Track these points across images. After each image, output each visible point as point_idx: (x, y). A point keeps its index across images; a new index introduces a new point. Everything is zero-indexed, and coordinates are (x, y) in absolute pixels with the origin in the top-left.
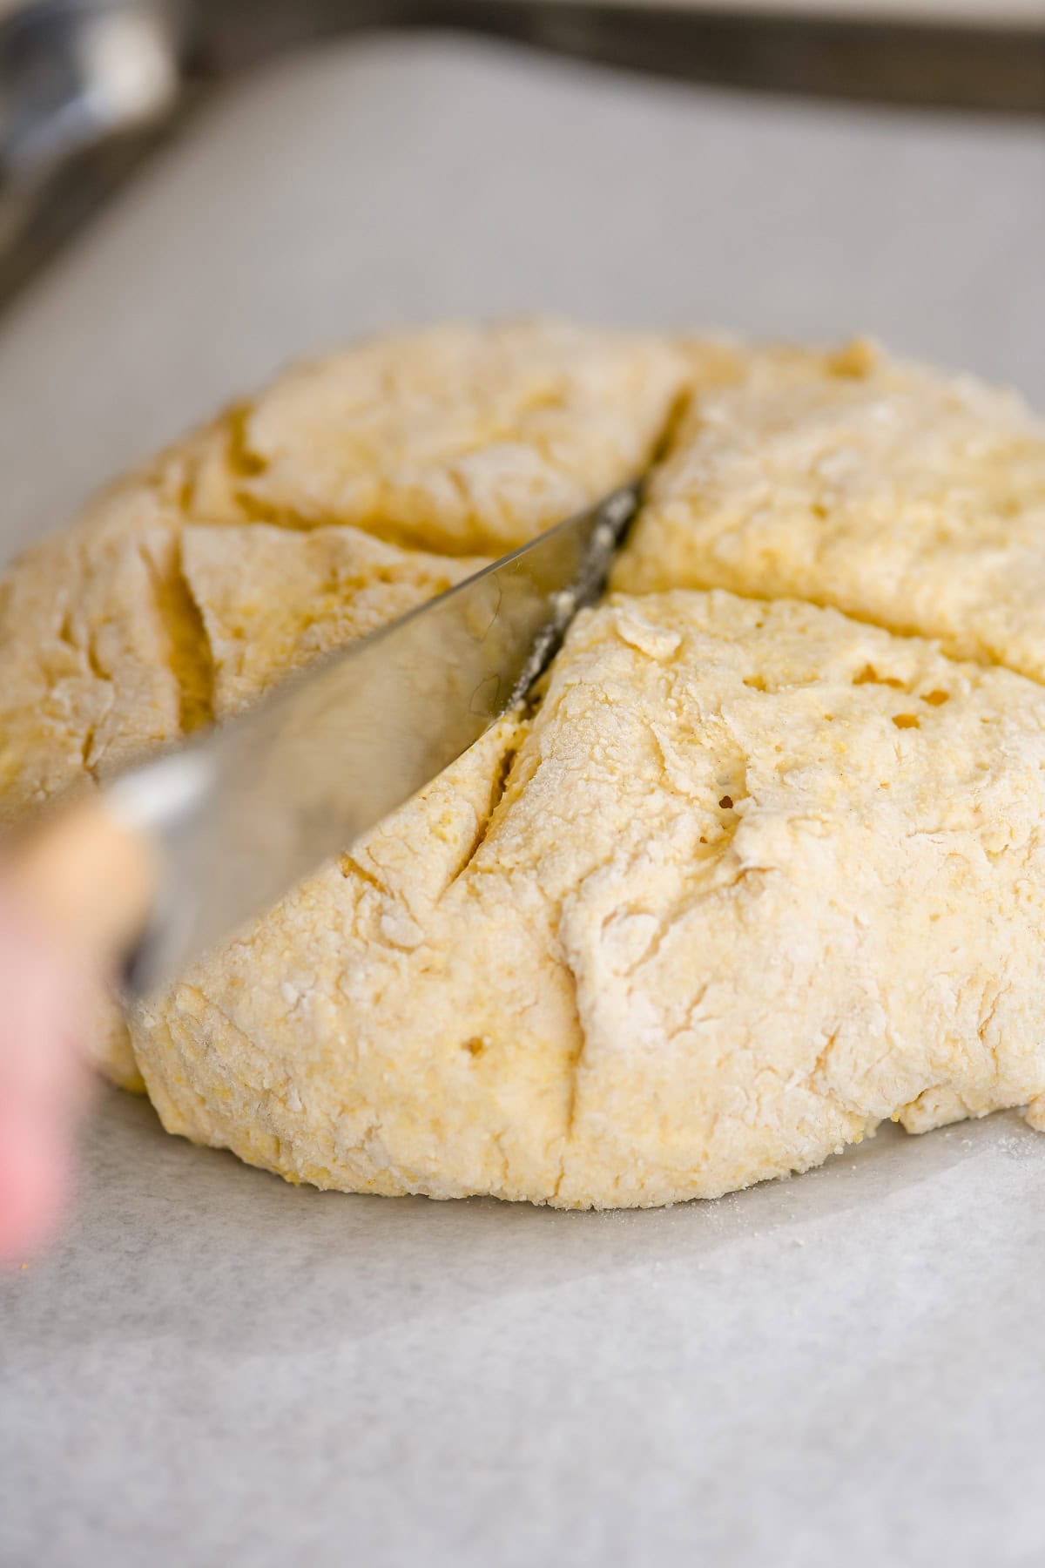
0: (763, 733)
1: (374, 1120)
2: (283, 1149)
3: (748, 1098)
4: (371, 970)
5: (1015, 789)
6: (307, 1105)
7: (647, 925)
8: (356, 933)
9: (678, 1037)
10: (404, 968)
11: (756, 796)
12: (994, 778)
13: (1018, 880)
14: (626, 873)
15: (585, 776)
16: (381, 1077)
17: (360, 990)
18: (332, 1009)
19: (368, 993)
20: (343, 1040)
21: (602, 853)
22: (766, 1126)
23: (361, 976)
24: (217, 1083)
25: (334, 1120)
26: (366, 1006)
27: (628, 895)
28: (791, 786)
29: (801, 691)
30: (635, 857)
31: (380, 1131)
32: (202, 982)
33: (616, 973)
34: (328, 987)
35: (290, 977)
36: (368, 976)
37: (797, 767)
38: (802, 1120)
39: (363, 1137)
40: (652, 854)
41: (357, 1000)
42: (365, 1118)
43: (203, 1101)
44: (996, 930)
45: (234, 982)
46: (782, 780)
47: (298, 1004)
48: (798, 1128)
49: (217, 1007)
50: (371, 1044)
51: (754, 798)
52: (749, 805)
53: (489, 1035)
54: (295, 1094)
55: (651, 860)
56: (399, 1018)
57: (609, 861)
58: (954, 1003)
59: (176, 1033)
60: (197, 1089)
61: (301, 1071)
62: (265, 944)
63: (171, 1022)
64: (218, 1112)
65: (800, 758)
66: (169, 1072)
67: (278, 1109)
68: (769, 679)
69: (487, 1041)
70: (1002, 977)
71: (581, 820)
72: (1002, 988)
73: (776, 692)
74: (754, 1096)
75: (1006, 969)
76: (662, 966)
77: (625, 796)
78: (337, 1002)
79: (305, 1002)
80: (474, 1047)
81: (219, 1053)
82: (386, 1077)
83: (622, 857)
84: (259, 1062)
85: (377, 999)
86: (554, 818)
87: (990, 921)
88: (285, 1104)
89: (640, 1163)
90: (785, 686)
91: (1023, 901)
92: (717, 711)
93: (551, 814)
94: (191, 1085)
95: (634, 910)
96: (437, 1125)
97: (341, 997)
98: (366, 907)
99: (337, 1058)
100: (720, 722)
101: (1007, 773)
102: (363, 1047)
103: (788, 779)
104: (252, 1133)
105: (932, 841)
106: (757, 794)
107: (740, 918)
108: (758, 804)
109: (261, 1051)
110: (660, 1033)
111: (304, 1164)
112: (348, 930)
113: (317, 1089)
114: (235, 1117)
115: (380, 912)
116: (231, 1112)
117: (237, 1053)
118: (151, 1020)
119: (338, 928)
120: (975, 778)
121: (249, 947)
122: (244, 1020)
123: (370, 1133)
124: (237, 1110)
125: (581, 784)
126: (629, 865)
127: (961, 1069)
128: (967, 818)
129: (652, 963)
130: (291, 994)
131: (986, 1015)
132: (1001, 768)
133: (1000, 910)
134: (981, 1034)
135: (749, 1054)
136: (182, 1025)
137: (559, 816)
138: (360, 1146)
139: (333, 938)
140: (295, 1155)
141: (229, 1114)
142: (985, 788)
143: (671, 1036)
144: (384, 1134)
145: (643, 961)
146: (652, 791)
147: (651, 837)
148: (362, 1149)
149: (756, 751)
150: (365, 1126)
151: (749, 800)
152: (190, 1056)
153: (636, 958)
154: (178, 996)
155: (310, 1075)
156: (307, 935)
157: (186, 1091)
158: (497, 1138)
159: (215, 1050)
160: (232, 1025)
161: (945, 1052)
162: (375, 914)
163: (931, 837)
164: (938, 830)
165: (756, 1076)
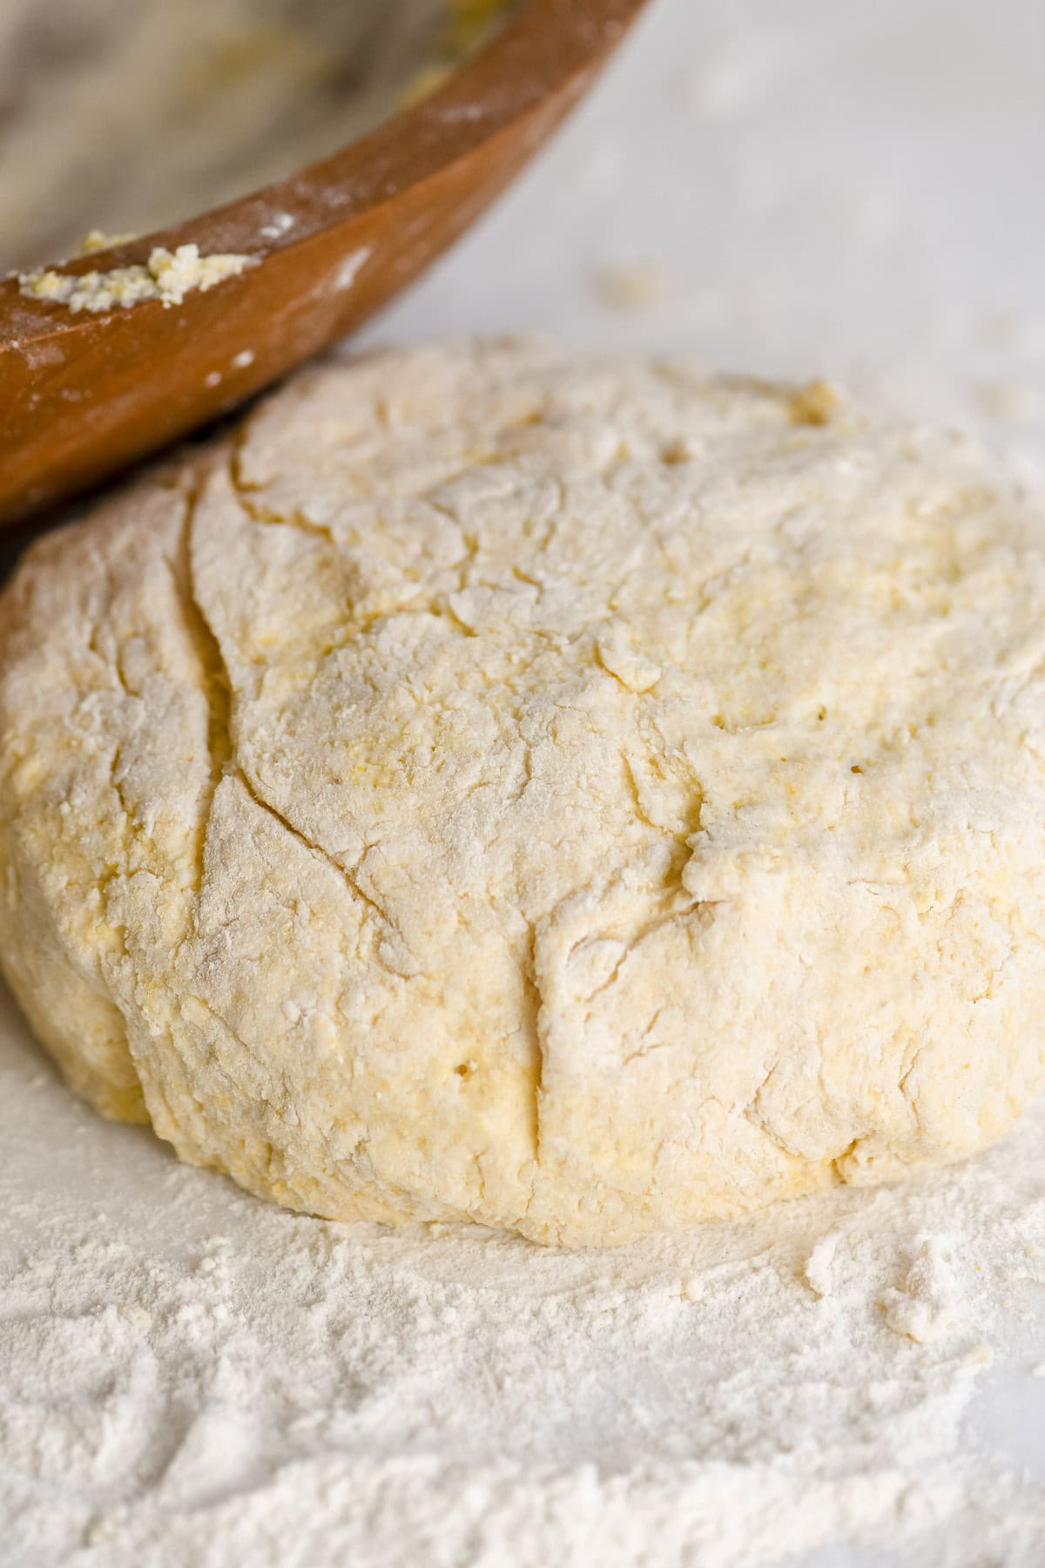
0: (723, 772)
1: (365, 1135)
2: (275, 1157)
3: (694, 1127)
4: (370, 992)
5: (942, 851)
6: (302, 1119)
7: (613, 950)
8: (358, 956)
9: (632, 1062)
10: (402, 993)
11: (709, 831)
12: (925, 838)
13: (941, 939)
14: (601, 900)
15: (573, 803)
16: (375, 1096)
17: (361, 1011)
18: (332, 1030)
19: (367, 1016)
20: (341, 1059)
21: (583, 880)
22: (708, 1154)
23: (361, 998)
24: (217, 1091)
25: (326, 1135)
26: (365, 1027)
27: (601, 922)
28: (744, 822)
29: (757, 734)
30: (612, 884)
31: (367, 1145)
32: (207, 994)
33: (578, 999)
34: (329, 1008)
35: (293, 995)
36: (367, 998)
37: (752, 804)
38: (740, 1151)
39: (353, 1151)
40: (627, 882)
41: (355, 1021)
42: (355, 1133)
43: (201, 1107)
44: (921, 988)
45: (239, 997)
46: (736, 817)
47: (299, 1023)
48: (736, 1159)
49: (221, 1018)
50: (367, 1065)
51: (707, 831)
52: (701, 838)
53: (475, 1060)
54: (291, 1107)
55: (626, 888)
56: (395, 1040)
57: (588, 886)
58: (879, 1057)
59: (180, 1042)
60: (197, 1096)
61: (299, 1085)
62: (272, 961)
63: (175, 1030)
64: (215, 1119)
65: (755, 797)
66: (168, 1078)
67: (275, 1120)
68: (728, 720)
69: (473, 1066)
70: (923, 1035)
71: (566, 846)
72: (923, 1045)
73: (735, 733)
74: (699, 1123)
75: (928, 1026)
76: (624, 992)
77: (606, 825)
78: (338, 1023)
79: (306, 1020)
80: (462, 1070)
81: (221, 1062)
82: (379, 1095)
83: (600, 882)
84: (261, 1075)
85: (375, 1020)
86: (542, 843)
87: (915, 977)
88: (281, 1116)
89: (600, 1186)
90: (743, 728)
91: (947, 959)
92: (681, 748)
93: (540, 839)
94: (189, 1092)
95: (602, 937)
96: (423, 1143)
97: (341, 1017)
98: (369, 932)
99: (334, 1076)
100: (683, 759)
101: (935, 834)
102: (359, 1066)
103: (741, 814)
104: (247, 1142)
105: (868, 890)
106: (709, 828)
107: (691, 947)
108: (711, 838)
109: (261, 1064)
110: (617, 1059)
111: (293, 1172)
112: (352, 953)
113: (313, 1104)
114: (232, 1125)
115: (380, 938)
116: (228, 1119)
117: (240, 1064)
118: (158, 1029)
119: (344, 951)
120: (906, 835)
121: (256, 963)
122: (248, 1035)
123: (360, 1147)
124: (235, 1118)
125: (569, 809)
126: (606, 891)
127: (883, 1122)
128: (898, 874)
129: (614, 989)
130: (294, 1014)
131: (906, 1070)
132: (930, 828)
133: (926, 967)
134: (901, 1087)
135: (698, 1083)
136: (186, 1033)
137: (547, 842)
138: (349, 1158)
139: (338, 959)
140: (286, 1163)
141: (226, 1122)
142: (916, 847)
143: (626, 1062)
144: (372, 1150)
145: (605, 987)
146: (631, 822)
147: (627, 865)
148: (350, 1162)
149: (715, 788)
150: (356, 1141)
151: (702, 834)
152: (192, 1063)
153: (601, 983)
154: (183, 1007)
155: (307, 1088)
156: (313, 955)
157: (185, 1099)
158: (477, 1158)
159: (217, 1059)
160: (236, 1036)
161: (867, 1103)
162: (376, 939)
163: (868, 886)
164: (874, 882)
165: (702, 1104)
